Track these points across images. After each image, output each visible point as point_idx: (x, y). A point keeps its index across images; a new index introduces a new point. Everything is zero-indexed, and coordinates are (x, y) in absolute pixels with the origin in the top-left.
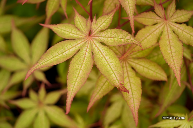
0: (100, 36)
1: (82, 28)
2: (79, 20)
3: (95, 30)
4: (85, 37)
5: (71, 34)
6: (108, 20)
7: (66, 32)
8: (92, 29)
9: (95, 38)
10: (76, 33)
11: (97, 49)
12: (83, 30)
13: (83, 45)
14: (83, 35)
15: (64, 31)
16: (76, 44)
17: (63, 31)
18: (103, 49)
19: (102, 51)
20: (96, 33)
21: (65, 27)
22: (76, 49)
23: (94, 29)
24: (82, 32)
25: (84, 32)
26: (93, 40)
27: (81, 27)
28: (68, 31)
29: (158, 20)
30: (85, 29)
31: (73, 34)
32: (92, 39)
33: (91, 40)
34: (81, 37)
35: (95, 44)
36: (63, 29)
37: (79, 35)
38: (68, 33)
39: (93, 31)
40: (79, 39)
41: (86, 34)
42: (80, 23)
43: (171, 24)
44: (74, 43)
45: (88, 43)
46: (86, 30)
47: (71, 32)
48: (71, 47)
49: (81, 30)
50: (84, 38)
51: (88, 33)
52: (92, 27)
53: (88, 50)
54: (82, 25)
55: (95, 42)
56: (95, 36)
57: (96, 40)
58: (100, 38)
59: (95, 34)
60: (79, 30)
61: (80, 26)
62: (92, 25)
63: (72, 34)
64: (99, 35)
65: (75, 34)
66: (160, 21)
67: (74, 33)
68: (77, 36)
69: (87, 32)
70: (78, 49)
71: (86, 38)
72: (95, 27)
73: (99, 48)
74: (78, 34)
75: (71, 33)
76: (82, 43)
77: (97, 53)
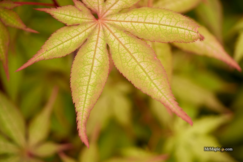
0: (110, 5)
1: (79, 20)
2: (64, 14)
3: (97, 5)
4: (95, 25)
5: (74, 40)
7: (65, 44)
8: (92, 9)
9: (107, 14)
10: (78, 33)
11: (126, 23)
12: (84, 20)
13: (105, 36)
14: (89, 25)
15: (62, 45)
16: (95, 43)
17: (60, 47)
18: (132, 16)
19: (134, 20)
20: (103, 7)
21: (57, 40)
22: (102, 48)
23: (93, 6)
24: (85, 24)
25: (87, 20)
26: (109, 18)
27: (77, 19)
28: (66, 40)
30: (84, 18)
31: (77, 37)
32: (105, 18)
33: (107, 21)
34: (90, 29)
35: (117, 21)
36: (56, 45)
37: (85, 30)
38: (68, 42)
39: (97, 9)
40: (91, 34)
41: (93, 21)
42: (70, 16)
44: (91, 45)
45: (106, 28)
46: (86, 17)
47: (71, 37)
48: (93, 53)
49: (80, 23)
50: (95, 28)
51: (92, 17)
52: (89, 6)
53: (118, 35)
54: (74, 16)
55: (114, 18)
56: (105, 11)
57: (111, 15)
58: (112, 8)
59: (102, 11)
60: (78, 25)
61: (75, 19)
62: (87, 3)
63: (75, 38)
64: (108, 6)
65: (78, 35)
67: (76, 34)
68: (84, 33)
69: (90, 18)
70: (105, 46)
71: (97, 25)
72: (94, 2)
73: (126, 20)
74: (82, 31)
75: (72, 39)
76: (100, 35)
77: (132, 28)
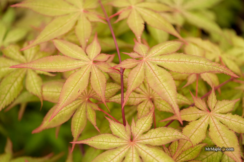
6: (148, 120)
29: (201, 113)
43: (216, 115)
66: (204, 114)
